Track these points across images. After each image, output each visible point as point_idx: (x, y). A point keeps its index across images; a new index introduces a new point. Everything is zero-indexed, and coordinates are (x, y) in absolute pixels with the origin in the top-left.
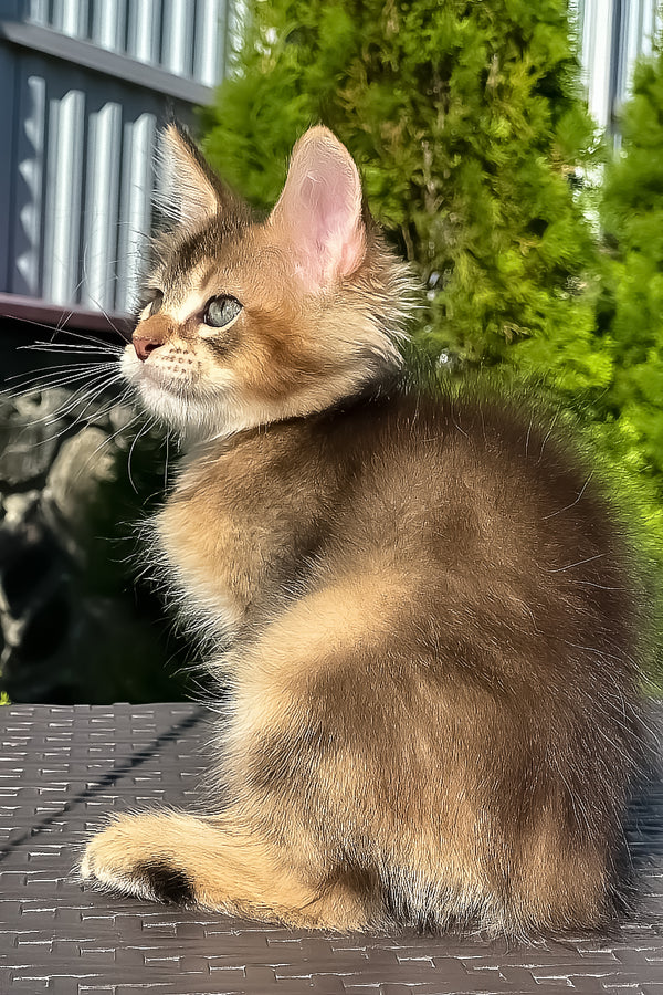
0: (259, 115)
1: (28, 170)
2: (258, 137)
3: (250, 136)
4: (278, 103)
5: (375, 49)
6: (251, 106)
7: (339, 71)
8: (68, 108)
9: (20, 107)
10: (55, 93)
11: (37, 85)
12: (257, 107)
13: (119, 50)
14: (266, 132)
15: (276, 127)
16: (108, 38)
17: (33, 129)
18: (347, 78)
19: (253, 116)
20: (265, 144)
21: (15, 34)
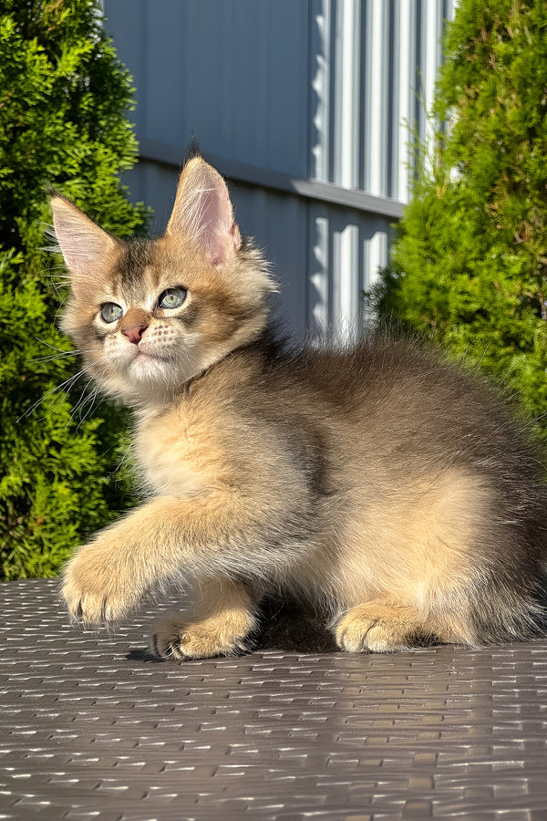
0: (432, 224)
1: (318, 281)
2: (433, 239)
3: (426, 239)
4: (447, 215)
5: (510, 172)
6: (426, 219)
7: (487, 190)
8: (347, 238)
9: (310, 238)
10: (336, 228)
11: (322, 223)
12: (430, 219)
13: (384, 196)
14: (439, 236)
15: (445, 233)
16: (375, 187)
17: (320, 253)
18: (494, 194)
19: (428, 225)
20: (438, 244)
21: (303, 189)
